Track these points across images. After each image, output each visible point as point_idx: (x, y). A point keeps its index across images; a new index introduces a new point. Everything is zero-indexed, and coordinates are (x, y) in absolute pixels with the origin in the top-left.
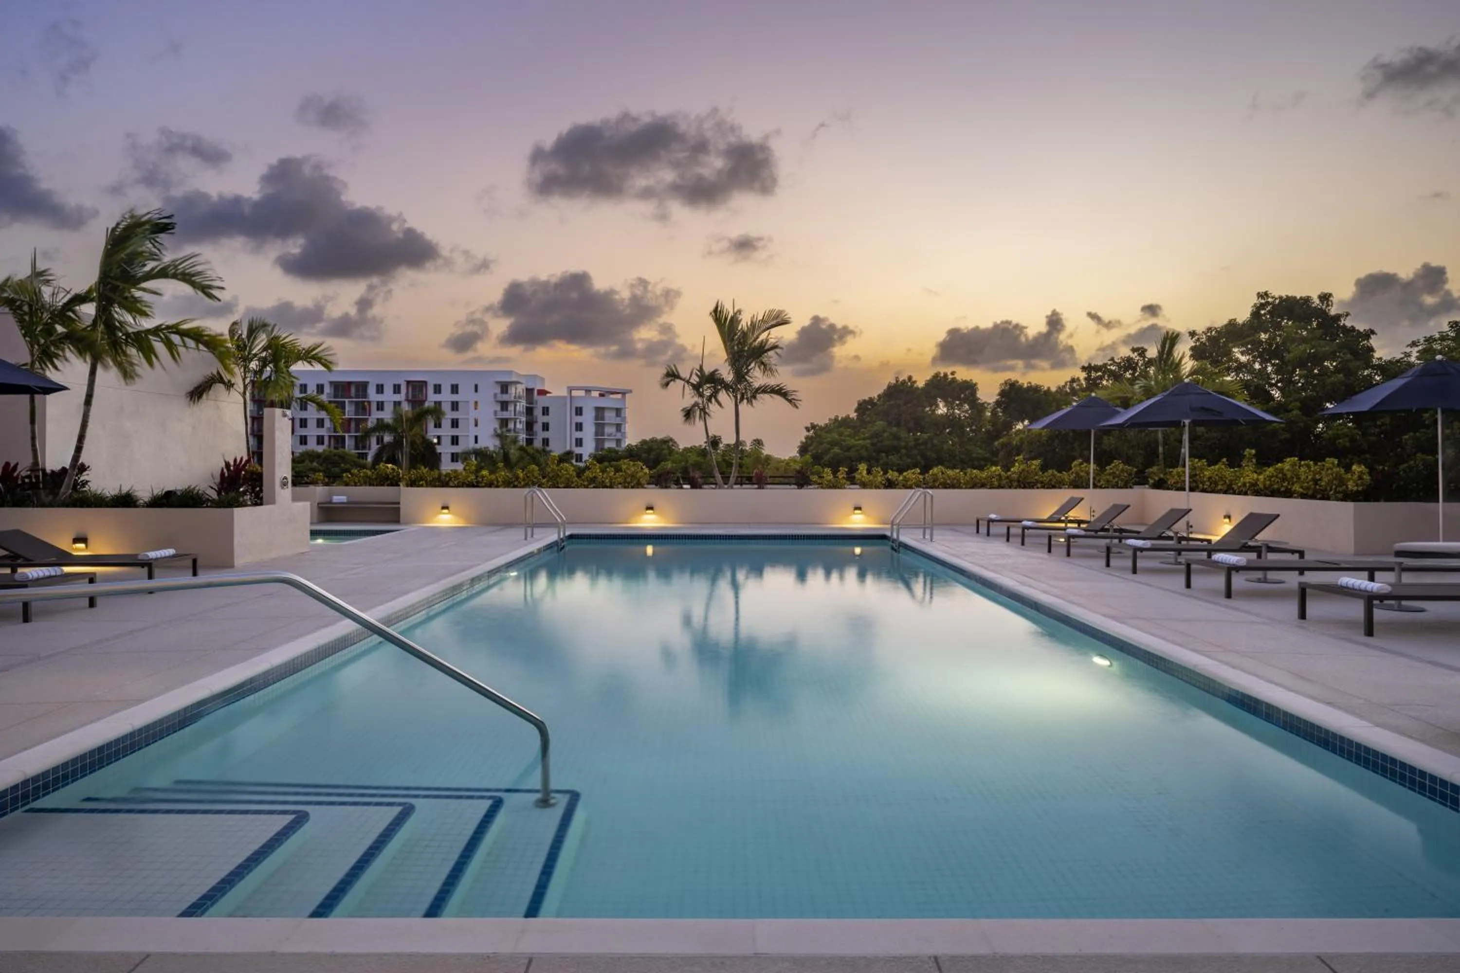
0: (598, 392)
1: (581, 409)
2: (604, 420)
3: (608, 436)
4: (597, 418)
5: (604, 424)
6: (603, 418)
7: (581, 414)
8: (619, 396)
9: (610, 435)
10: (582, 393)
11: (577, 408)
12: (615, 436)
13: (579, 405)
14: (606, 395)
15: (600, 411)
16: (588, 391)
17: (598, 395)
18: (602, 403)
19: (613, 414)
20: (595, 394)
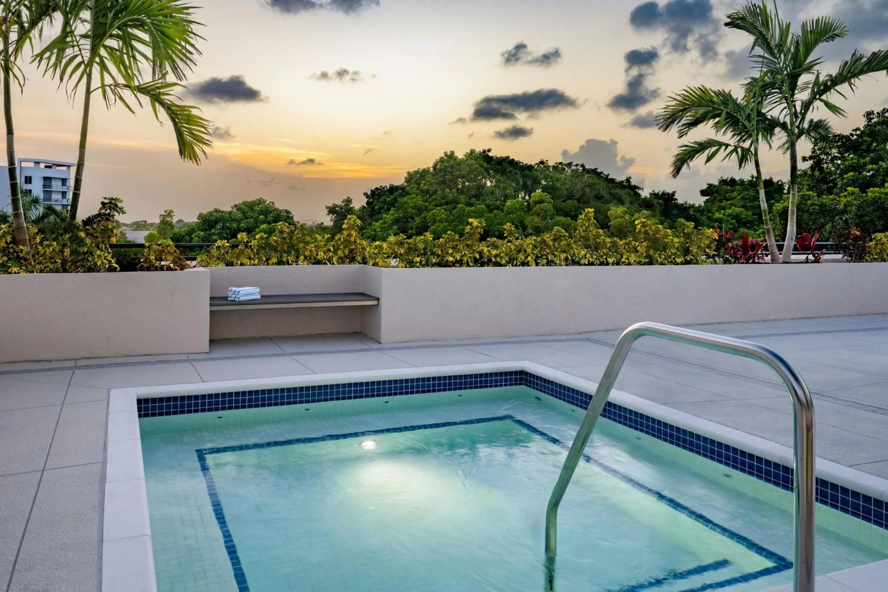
0: (45, 164)
1: (30, 178)
2: (51, 188)
3: (55, 201)
4: (45, 186)
5: (51, 191)
6: (50, 187)
7: (30, 182)
8: (65, 168)
9: (57, 201)
10: (32, 165)
11: (26, 177)
12: (61, 202)
13: (28, 175)
14: (53, 167)
15: (47, 180)
16: (37, 163)
17: (44, 167)
18: (49, 173)
19: (60, 183)
20: (42, 165)
